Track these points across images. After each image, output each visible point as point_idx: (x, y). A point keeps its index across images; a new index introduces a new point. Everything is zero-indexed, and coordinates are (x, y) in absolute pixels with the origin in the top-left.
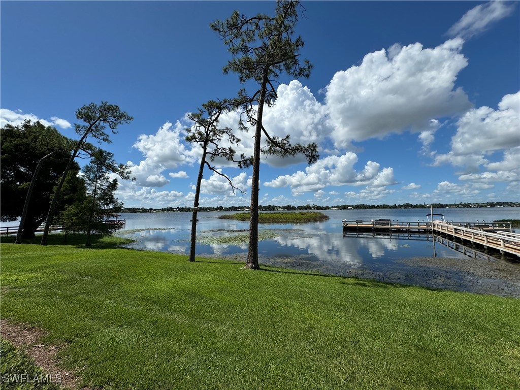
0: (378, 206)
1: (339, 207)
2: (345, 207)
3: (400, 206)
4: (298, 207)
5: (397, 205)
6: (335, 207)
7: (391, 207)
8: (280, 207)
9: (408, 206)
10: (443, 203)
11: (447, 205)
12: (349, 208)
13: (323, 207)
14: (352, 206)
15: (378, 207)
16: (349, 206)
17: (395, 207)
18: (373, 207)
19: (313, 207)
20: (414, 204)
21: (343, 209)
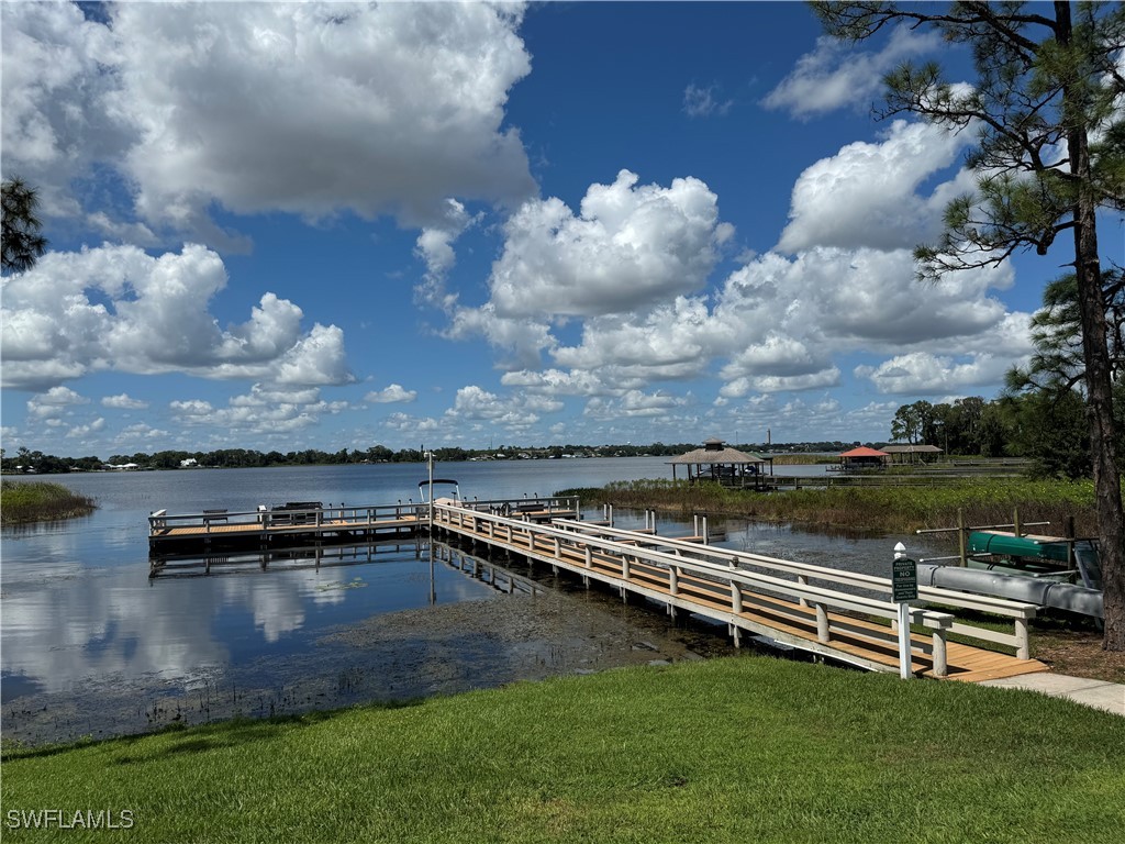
0: (291, 456)
1: (142, 461)
2: (169, 461)
3: (358, 456)
5: (349, 452)
6: (125, 460)
9: (381, 455)
10: (466, 448)
11: (473, 454)
12: (186, 463)
13: (71, 462)
14: (199, 456)
15: (293, 459)
16: (185, 456)
17: (343, 458)
18: (274, 459)
19: (22, 460)
20: (396, 450)
21: (160, 467)
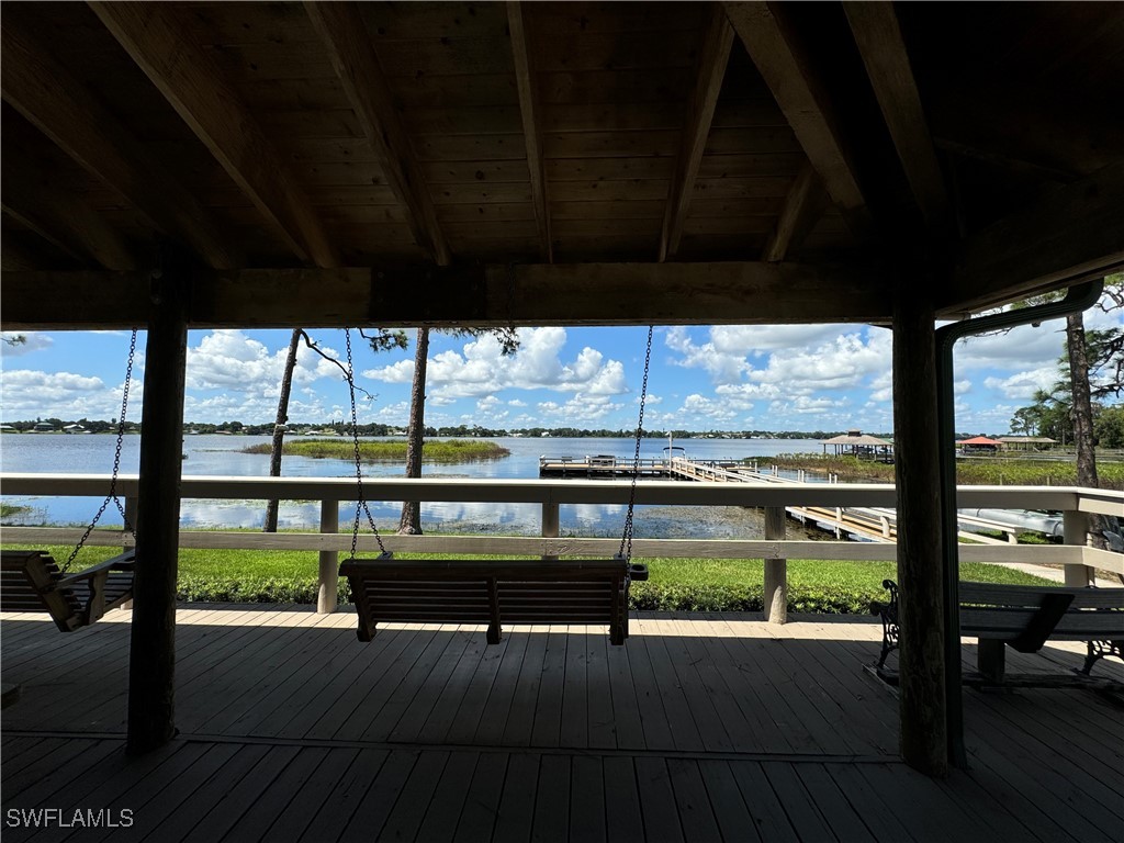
0: (594, 432)
1: (524, 432)
2: (536, 433)
3: (628, 434)
4: (441, 429)
5: (623, 431)
6: (517, 432)
7: (614, 435)
8: (398, 429)
9: (640, 433)
10: (690, 431)
11: (694, 434)
12: (544, 434)
13: (494, 432)
14: (550, 431)
15: (594, 434)
16: (544, 431)
17: (620, 435)
18: (585, 434)
19: (474, 430)
21: (532, 435)
